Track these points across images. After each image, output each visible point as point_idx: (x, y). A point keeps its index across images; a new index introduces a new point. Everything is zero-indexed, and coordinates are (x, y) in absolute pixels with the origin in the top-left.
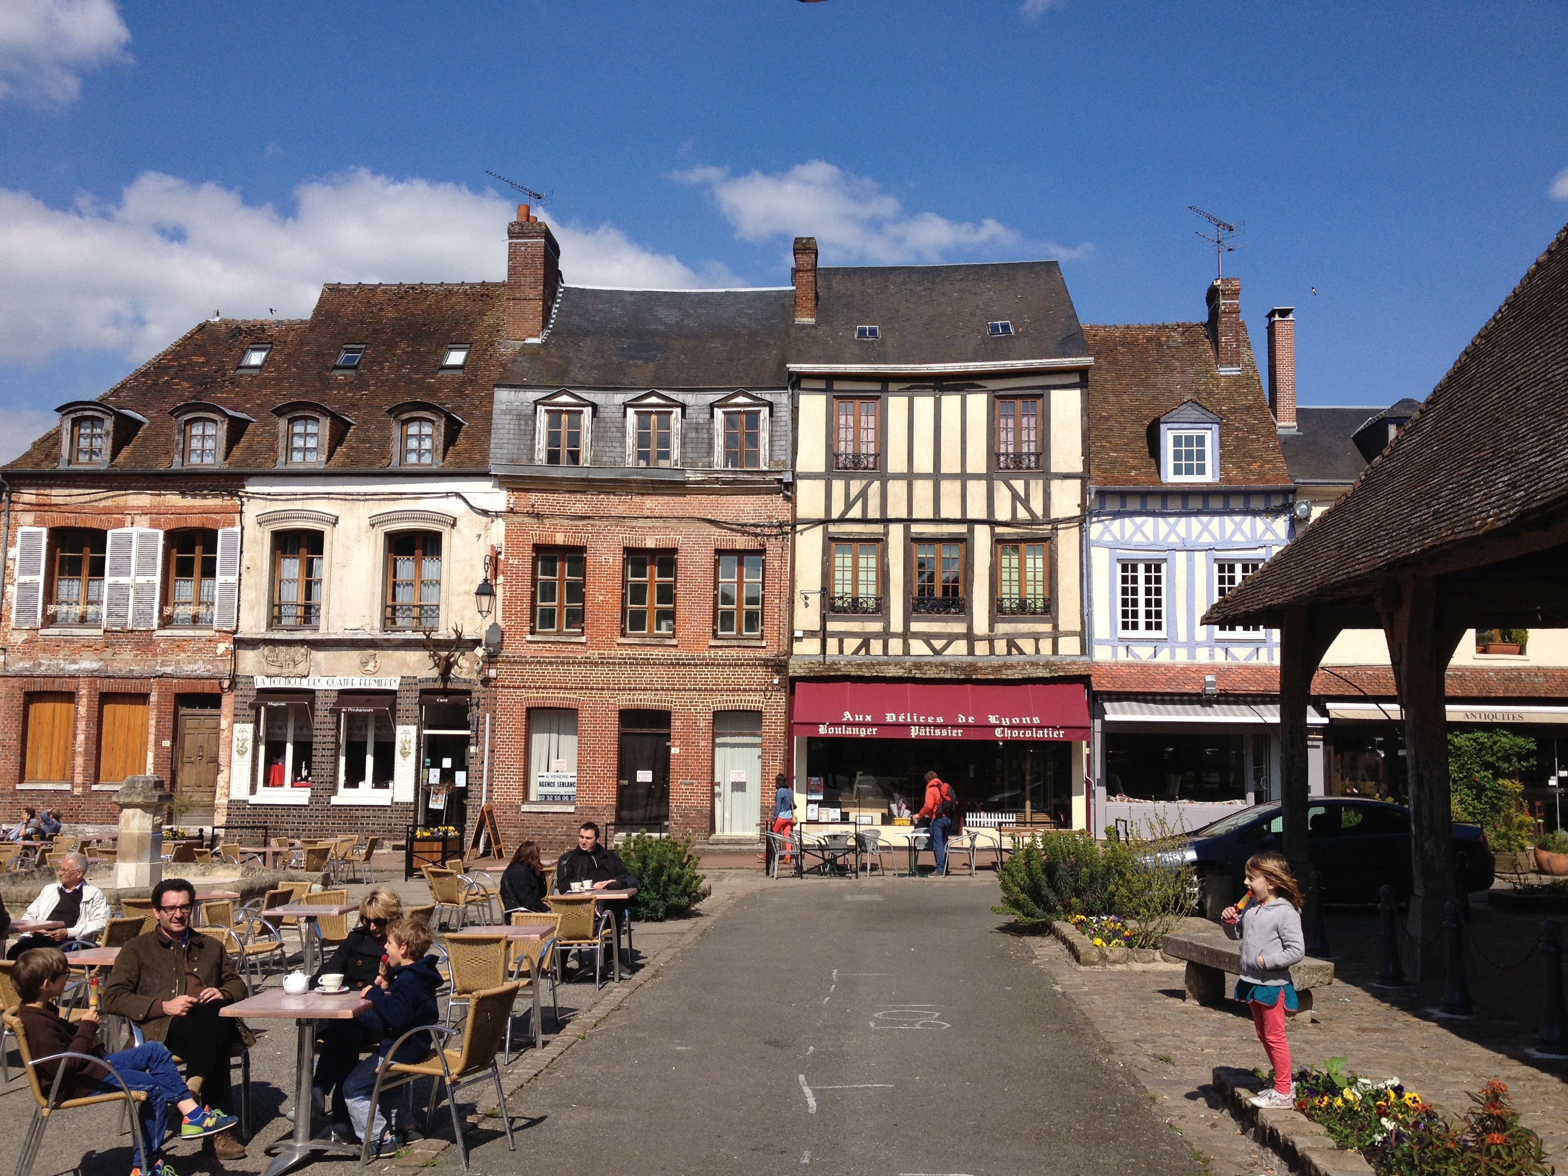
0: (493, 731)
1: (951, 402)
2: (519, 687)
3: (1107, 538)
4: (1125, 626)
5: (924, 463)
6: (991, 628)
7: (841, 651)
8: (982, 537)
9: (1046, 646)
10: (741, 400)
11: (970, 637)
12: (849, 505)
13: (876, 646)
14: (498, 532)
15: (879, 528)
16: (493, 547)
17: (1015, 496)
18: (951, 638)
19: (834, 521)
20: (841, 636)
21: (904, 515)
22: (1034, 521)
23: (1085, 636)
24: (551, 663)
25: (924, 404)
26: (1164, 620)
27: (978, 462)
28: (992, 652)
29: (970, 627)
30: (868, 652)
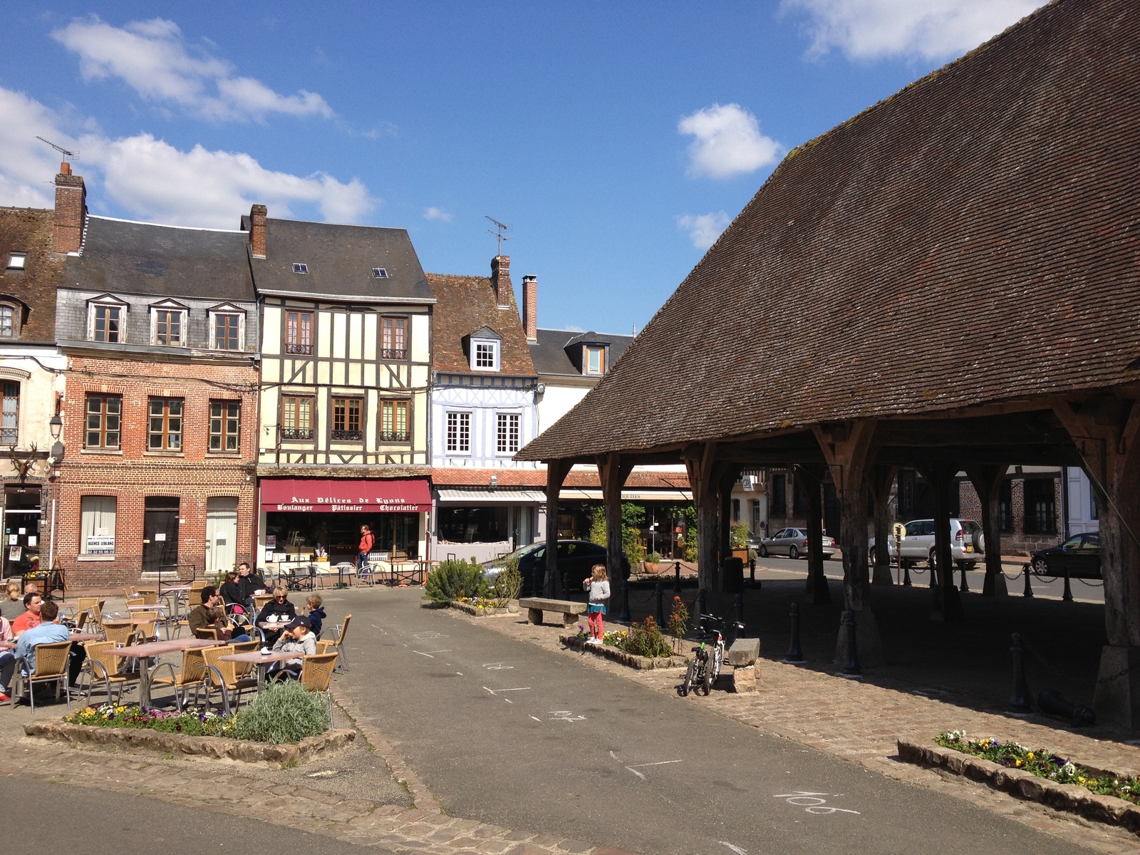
0: (57, 510)
1: (356, 318)
2: (76, 483)
3: (441, 399)
4: (449, 448)
5: (339, 352)
6: (377, 449)
7: (288, 461)
8: (373, 397)
9: (407, 459)
10: (227, 307)
11: (365, 454)
12: (294, 375)
13: (310, 458)
14: (61, 383)
15: (312, 389)
16: (57, 393)
17: (392, 374)
18: (354, 454)
19: (285, 384)
20: (289, 452)
21: (328, 383)
22: (402, 388)
23: (428, 454)
24: (98, 468)
25: (340, 318)
26: (469, 445)
27: (371, 354)
28: (377, 462)
29: (365, 448)
30: (304, 462)
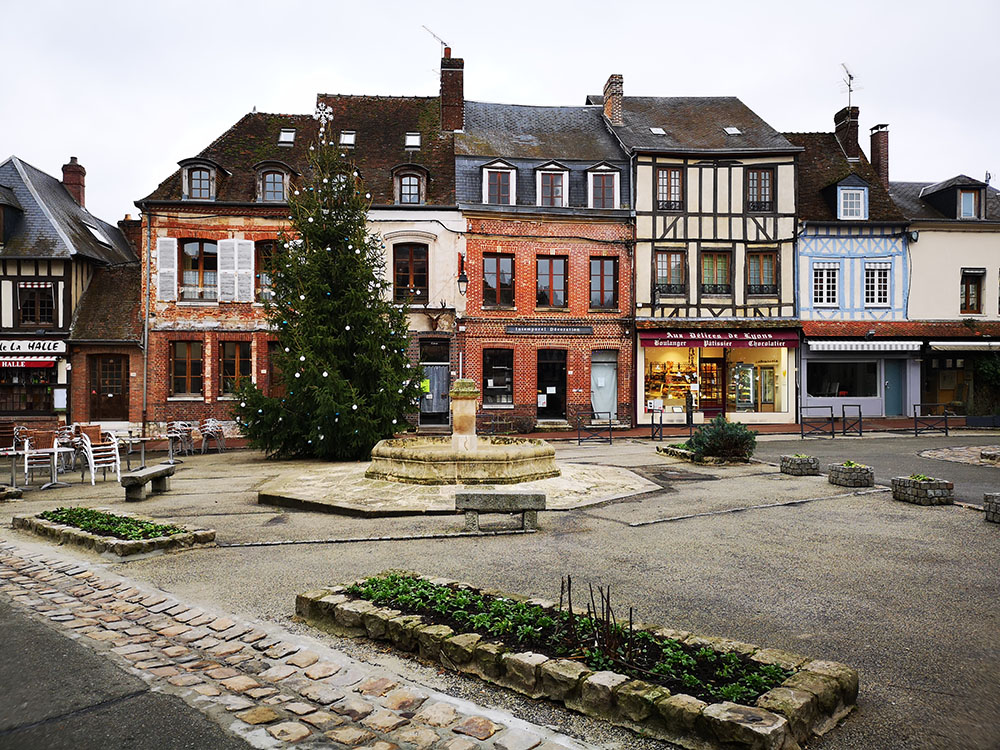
0: (464, 362)
1: (723, 172)
2: (478, 337)
3: (808, 251)
4: (816, 300)
5: (708, 208)
6: (745, 303)
7: (663, 315)
8: (740, 249)
9: (775, 311)
10: (603, 167)
11: (734, 307)
12: (666, 231)
13: (682, 312)
14: (462, 245)
15: (683, 245)
16: (459, 254)
17: (758, 226)
18: (724, 307)
19: (658, 241)
20: (663, 306)
21: (697, 238)
22: (768, 241)
23: (795, 304)
24: (497, 323)
25: (708, 173)
26: (837, 297)
27: (738, 208)
28: (746, 316)
29: (734, 301)
30: (677, 316)
